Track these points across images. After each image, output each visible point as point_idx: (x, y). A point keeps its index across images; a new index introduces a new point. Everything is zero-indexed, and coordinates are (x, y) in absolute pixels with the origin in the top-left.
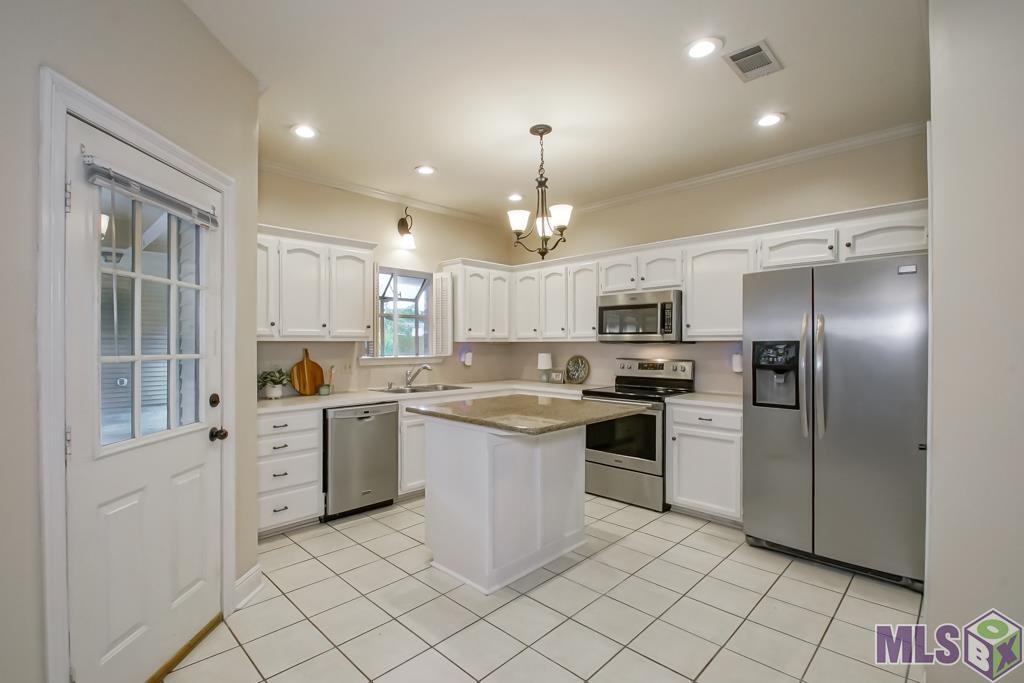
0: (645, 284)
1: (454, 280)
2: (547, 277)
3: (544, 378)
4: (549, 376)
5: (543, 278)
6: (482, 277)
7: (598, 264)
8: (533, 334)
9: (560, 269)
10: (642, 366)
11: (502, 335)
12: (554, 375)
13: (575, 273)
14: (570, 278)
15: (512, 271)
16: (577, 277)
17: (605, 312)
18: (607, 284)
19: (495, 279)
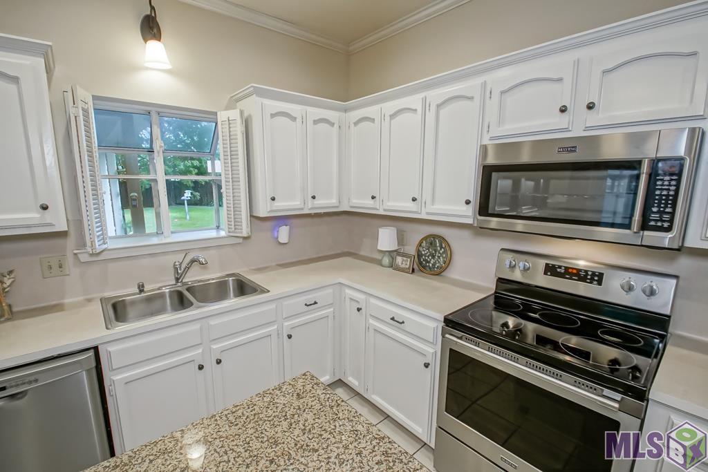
0: (594, 119)
1: (247, 124)
2: (392, 116)
3: (386, 261)
4: (393, 259)
5: (387, 118)
6: (294, 119)
7: (485, 84)
8: (370, 203)
9: (414, 101)
10: (551, 270)
11: (327, 202)
12: (399, 260)
13: (439, 106)
14: (431, 116)
15: (346, 110)
16: (443, 112)
17: (494, 175)
18: (501, 121)
19: (316, 122)
